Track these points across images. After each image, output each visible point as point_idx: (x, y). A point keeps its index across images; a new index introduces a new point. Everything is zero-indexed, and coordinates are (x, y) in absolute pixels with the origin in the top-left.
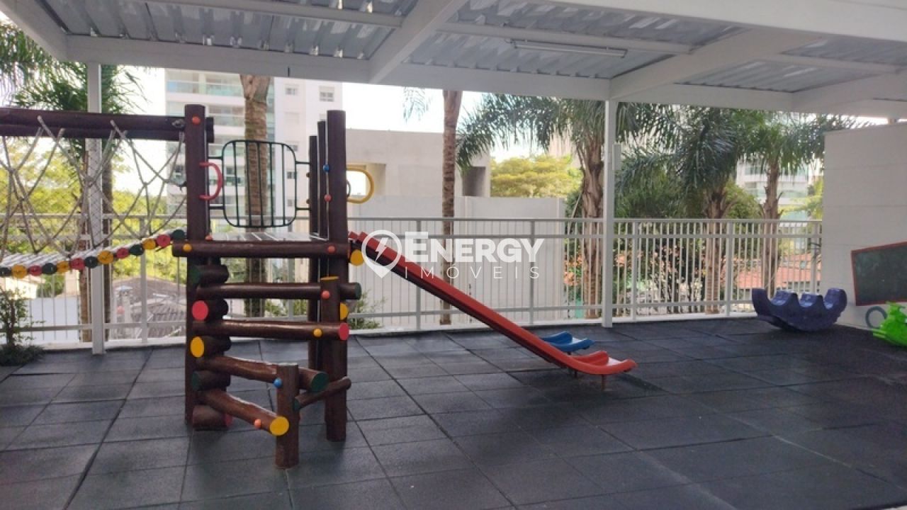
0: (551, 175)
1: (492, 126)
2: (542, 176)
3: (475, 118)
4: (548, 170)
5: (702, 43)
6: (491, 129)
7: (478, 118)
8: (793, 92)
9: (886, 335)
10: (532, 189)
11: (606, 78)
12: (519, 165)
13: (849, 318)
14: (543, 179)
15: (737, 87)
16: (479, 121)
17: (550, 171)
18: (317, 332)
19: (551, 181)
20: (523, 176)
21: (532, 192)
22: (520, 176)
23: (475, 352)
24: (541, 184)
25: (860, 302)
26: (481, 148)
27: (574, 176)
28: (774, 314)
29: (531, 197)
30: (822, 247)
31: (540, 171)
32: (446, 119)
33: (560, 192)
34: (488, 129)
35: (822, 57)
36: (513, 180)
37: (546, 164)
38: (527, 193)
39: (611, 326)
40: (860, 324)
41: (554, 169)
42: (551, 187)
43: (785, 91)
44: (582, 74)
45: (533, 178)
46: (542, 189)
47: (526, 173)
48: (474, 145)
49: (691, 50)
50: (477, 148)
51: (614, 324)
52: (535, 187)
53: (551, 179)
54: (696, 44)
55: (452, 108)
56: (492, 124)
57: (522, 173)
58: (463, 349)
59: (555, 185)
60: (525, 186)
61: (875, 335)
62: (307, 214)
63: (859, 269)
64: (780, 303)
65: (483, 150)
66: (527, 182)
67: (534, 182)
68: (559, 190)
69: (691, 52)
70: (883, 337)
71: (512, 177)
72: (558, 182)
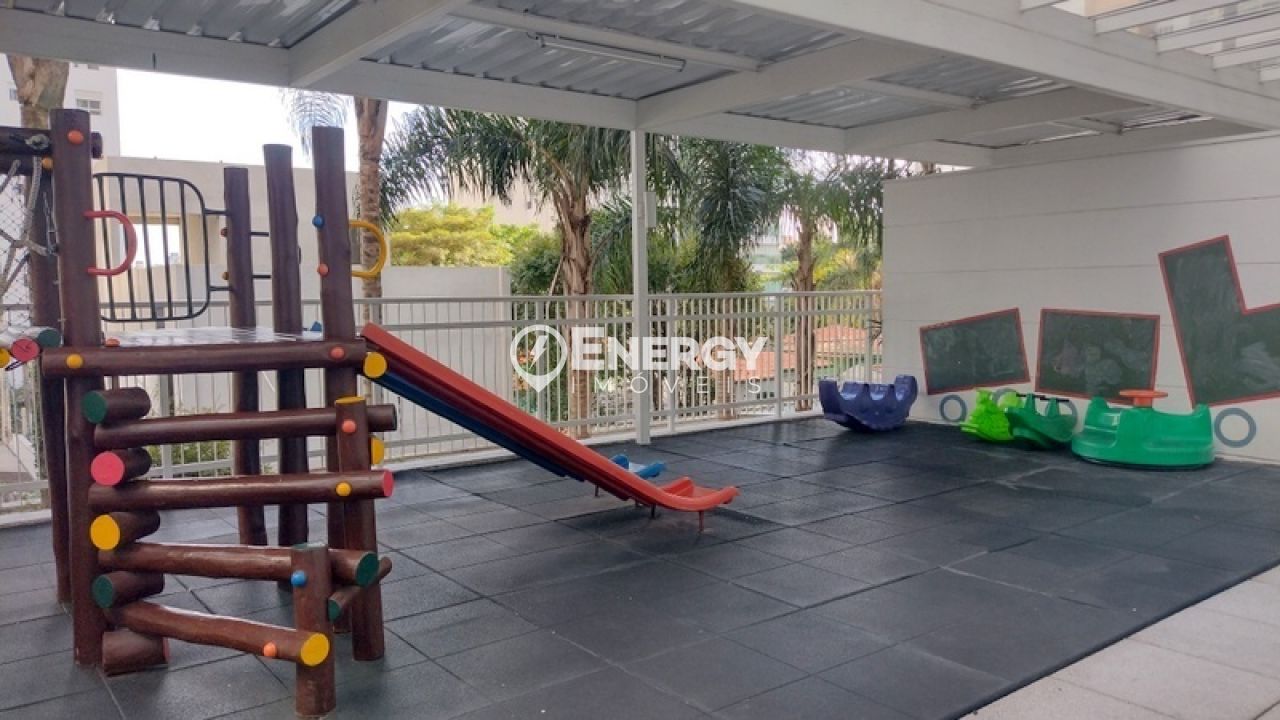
0: (469, 235)
1: (424, 161)
2: (456, 235)
3: (397, 149)
4: (462, 227)
5: (773, 58)
6: (423, 166)
7: (402, 149)
8: (846, 128)
9: (977, 429)
10: (443, 253)
11: (632, 99)
12: (420, 220)
13: (922, 411)
14: (459, 239)
15: (785, 119)
16: (404, 154)
17: (467, 229)
18: (343, 489)
19: (470, 243)
20: (430, 236)
21: (443, 258)
22: (424, 235)
23: (487, 496)
24: (455, 247)
25: (931, 391)
26: (409, 193)
27: (498, 236)
28: (847, 412)
29: (442, 265)
30: (884, 325)
31: (453, 228)
32: (362, 148)
33: (483, 259)
34: (419, 166)
35: (901, 83)
36: (415, 242)
37: (460, 219)
38: (435, 261)
39: (648, 442)
40: (934, 418)
41: (473, 226)
42: (469, 251)
43: (837, 127)
44: (601, 92)
45: (445, 238)
46: (458, 255)
47: (433, 231)
48: (398, 189)
49: (759, 66)
50: (403, 193)
51: (652, 439)
52: (447, 252)
53: (470, 240)
54: (765, 59)
55: (372, 132)
56: (424, 158)
57: (426, 231)
58: (466, 494)
59: (475, 249)
60: (434, 249)
61: (964, 429)
62: (225, 296)
63: (930, 349)
64: (849, 396)
65: (413, 196)
66: (433, 244)
67: (445, 244)
68: (480, 255)
69: (759, 68)
70: (974, 431)
71: (413, 237)
72: (479, 244)
